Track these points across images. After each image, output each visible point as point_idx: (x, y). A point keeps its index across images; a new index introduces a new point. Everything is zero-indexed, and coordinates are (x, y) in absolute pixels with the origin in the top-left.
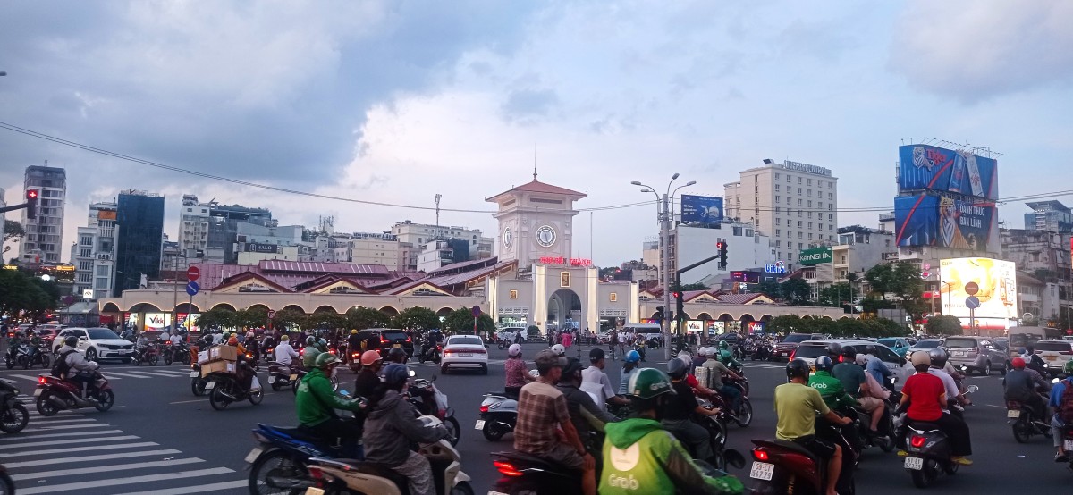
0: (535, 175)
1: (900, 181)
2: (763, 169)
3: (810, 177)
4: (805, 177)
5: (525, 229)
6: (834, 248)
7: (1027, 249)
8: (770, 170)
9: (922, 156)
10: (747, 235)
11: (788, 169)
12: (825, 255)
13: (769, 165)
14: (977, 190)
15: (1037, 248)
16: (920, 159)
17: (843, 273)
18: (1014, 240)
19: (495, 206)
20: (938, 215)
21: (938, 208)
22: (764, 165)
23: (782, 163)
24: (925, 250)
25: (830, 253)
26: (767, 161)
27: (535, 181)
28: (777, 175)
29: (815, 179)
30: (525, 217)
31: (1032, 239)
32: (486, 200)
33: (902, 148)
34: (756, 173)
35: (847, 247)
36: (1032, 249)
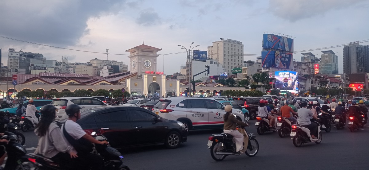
0: (143, 42)
1: (263, 46)
2: (220, 41)
3: (235, 44)
4: (234, 44)
5: (140, 61)
6: (243, 68)
7: (302, 68)
8: (222, 42)
9: (270, 38)
10: (215, 64)
11: (228, 42)
12: (240, 70)
13: (222, 40)
14: (287, 49)
15: (305, 68)
16: (270, 39)
17: (245, 76)
18: (298, 65)
19: (129, 53)
20: (275, 57)
21: (275, 55)
22: (220, 40)
23: (226, 40)
24: (271, 68)
25: (241, 70)
26: (221, 39)
27: (143, 44)
28: (225, 44)
29: (237, 45)
30: (140, 57)
31: (303, 65)
32: (125, 51)
33: (264, 35)
34: (218, 43)
35: (246, 68)
36: (303, 68)
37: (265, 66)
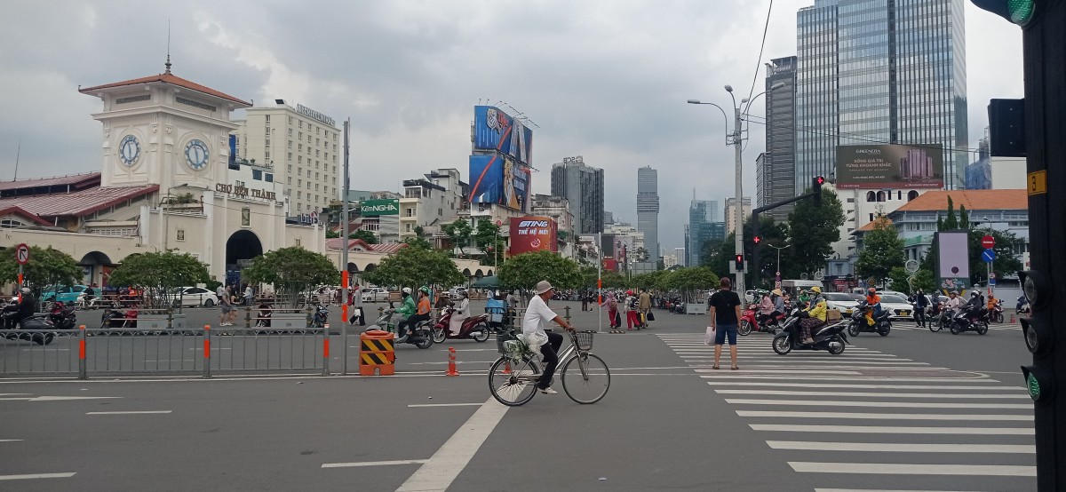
0: (168, 65)
1: (475, 140)
2: (274, 109)
6: (402, 201)
8: (284, 112)
9: (495, 118)
11: (299, 113)
12: (391, 207)
13: (281, 106)
14: (523, 158)
16: (493, 122)
18: (539, 204)
20: (503, 176)
21: (503, 169)
22: (275, 105)
23: (295, 106)
24: (494, 207)
25: (396, 205)
26: (280, 102)
27: (168, 74)
28: (290, 119)
29: (323, 128)
33: (477, 108)
34: (268, 113)
35: (415, 200)
36: (553, 212)
37: (481, 199)
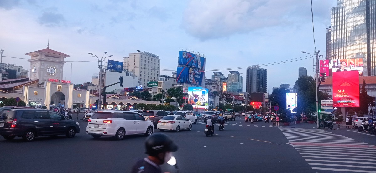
0: (48, 46)
1: (179, 62)
2: (137, 53)
3: (152, 58)
4: (151, 58)
5: (42, 67)
8: (139, 54)
9: (185, 55)
10: (131, 76)
11: (145, 54)
12: (156, 84)
13: (139, 52)
14: (200, 67)
15: (214, 85)
17: (161, 90)
18: (209, 82)
20: (189, 74)
21: (189, 71)
22: (137, 52)
23: (144, 52)
24: (184, 84)
25: (157, 83)
26: (139, 51)
27: (48, 48)
28: (142, 56)
29: (154, 59)
30: (43, 62)
31: (213, 83)
32: (25, 54)
33: (180, 52)
34: (135, 55)
35: (162, 82)
36: (213, 85)
37: (180, 81)
